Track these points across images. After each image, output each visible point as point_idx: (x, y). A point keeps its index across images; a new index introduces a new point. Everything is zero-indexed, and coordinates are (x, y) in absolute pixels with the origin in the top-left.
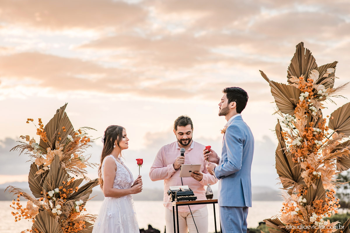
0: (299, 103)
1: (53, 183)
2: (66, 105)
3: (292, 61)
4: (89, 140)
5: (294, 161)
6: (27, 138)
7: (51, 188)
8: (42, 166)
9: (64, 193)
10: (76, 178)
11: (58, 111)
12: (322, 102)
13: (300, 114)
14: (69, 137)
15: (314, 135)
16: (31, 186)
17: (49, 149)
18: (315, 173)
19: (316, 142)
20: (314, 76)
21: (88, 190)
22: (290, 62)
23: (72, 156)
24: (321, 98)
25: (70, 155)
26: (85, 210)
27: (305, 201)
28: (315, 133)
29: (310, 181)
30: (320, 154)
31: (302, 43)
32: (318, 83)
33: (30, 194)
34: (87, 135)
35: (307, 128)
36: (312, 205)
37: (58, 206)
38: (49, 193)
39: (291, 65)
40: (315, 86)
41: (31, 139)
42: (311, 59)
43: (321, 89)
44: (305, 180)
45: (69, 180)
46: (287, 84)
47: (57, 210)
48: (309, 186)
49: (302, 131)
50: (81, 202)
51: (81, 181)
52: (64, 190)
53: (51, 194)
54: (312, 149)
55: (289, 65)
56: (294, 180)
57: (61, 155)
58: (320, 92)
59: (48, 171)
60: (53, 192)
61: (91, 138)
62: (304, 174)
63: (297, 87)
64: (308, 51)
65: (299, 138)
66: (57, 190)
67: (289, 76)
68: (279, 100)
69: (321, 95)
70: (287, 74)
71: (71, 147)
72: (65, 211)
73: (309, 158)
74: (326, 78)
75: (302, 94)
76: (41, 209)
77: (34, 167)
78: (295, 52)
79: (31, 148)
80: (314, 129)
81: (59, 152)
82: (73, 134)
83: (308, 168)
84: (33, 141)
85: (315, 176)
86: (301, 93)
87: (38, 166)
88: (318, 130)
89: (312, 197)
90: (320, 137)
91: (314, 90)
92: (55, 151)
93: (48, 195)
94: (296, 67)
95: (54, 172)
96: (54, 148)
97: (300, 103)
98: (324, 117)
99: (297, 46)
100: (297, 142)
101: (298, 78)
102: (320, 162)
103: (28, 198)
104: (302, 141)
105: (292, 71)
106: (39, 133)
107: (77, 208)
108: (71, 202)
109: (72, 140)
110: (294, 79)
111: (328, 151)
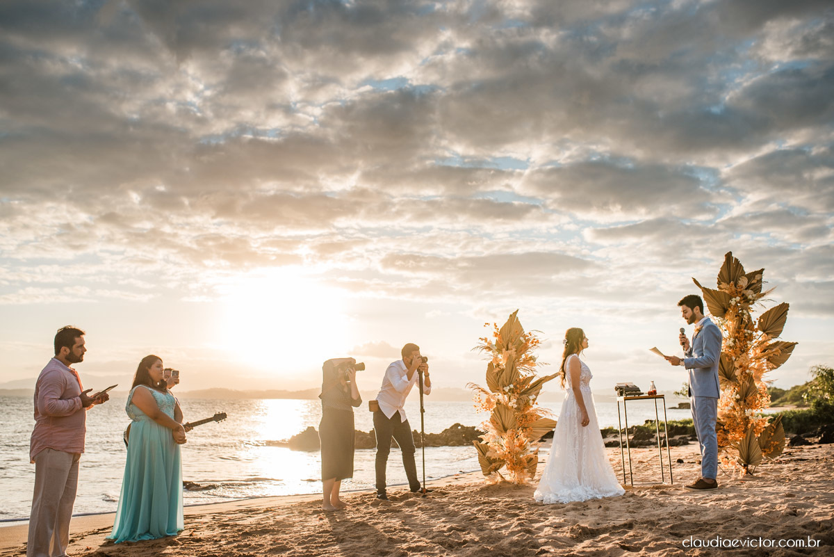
0: (730, 307)
1: (508, 380)
2: (517, 310)
3: (721, 268)
4: (538, 342)
5: (727, 360)
6: (486, 340)
7: (507, 384)
8: (498, 365)
9: (517, 388)
10: (528, 376)
11: (511, 316)
12: (750, 306)
13: (732, 317)
14: (522, 339)
15: (746, 337)
16: (488, 382)
17: (504, 350)
18: (747, 371)
19: (748, 342)
20: (743, 282)
21: (539, 386)
22: (720, 270)
23: (523, 356)
24: (751, 302)
25: (520, 356)
26: (537, 404)
27: (738, 397)
28: (747, 335)
29: (743, 378)
30: (751, 354)
31: (731, 253)
32: (746, 289)
33: (487, 388)
34: (536, 338)
35: (738, 330)
36: (745, 401)
37: (515, 401)
38: (505, 388)
39: (721, 272)
40: (744, 292)
41: (488, 340)
42: (739, 267)
43: (750, 294)
44: (739, 378)
45: (521, 377)
46: (718, 289)
47: (513, 403)
48: (741, 383)
49: (733, 332)
50: (534, 397)
51: (532, 377)
52: (518, 386)
53: (507, 389)
54: (744, 350)
55: (719, 272)
56: (726, 377)
57: (514, 355)
58: (750, 297)
59: (503, 370)
60: (508, 388)
61: (540, 340)
62: (737, 373)
63: (727, 292)
64: (736, 260)
65: (732, 339)
66: (512, 386)
67: (719, 283)
68: (710, 305)
69: (750, 300)
70: (717, 280)
71: (522, 348)
72: (519, 404)
73: (741, 358)
74: (753, 284)
75: (734, 299)
76: (498, 403)
77: (490, 365)
78: (724, 260)
79: (489, 348)
80: (746, 331)
81: (513, 352)
82: (525, 336)
83: (741, 366)
84: (489, 343)
85: (749, 374)
86: (731, 299)
87: (495, 364)
88: (749, 332)
89: (744, 394)
90: (751, 338)
91: (743, 295)
92: (509, 352)
93: (504, 390)
94: (725, 274)
95: (509, 370)
96: (507, 349)
97: (732, 307)
98: (753, 320)
99: (726, 255)
100: (731, 343)
101: (728, 284)
102: (752, 362)
103: (486, 393)
104: (734, 342)
105: (721, 278)
106: (496, 335)
107: (531, 402)
108: (524, 396)
109: (524, 341)
110: (724, 285)
111: (758, 351)
